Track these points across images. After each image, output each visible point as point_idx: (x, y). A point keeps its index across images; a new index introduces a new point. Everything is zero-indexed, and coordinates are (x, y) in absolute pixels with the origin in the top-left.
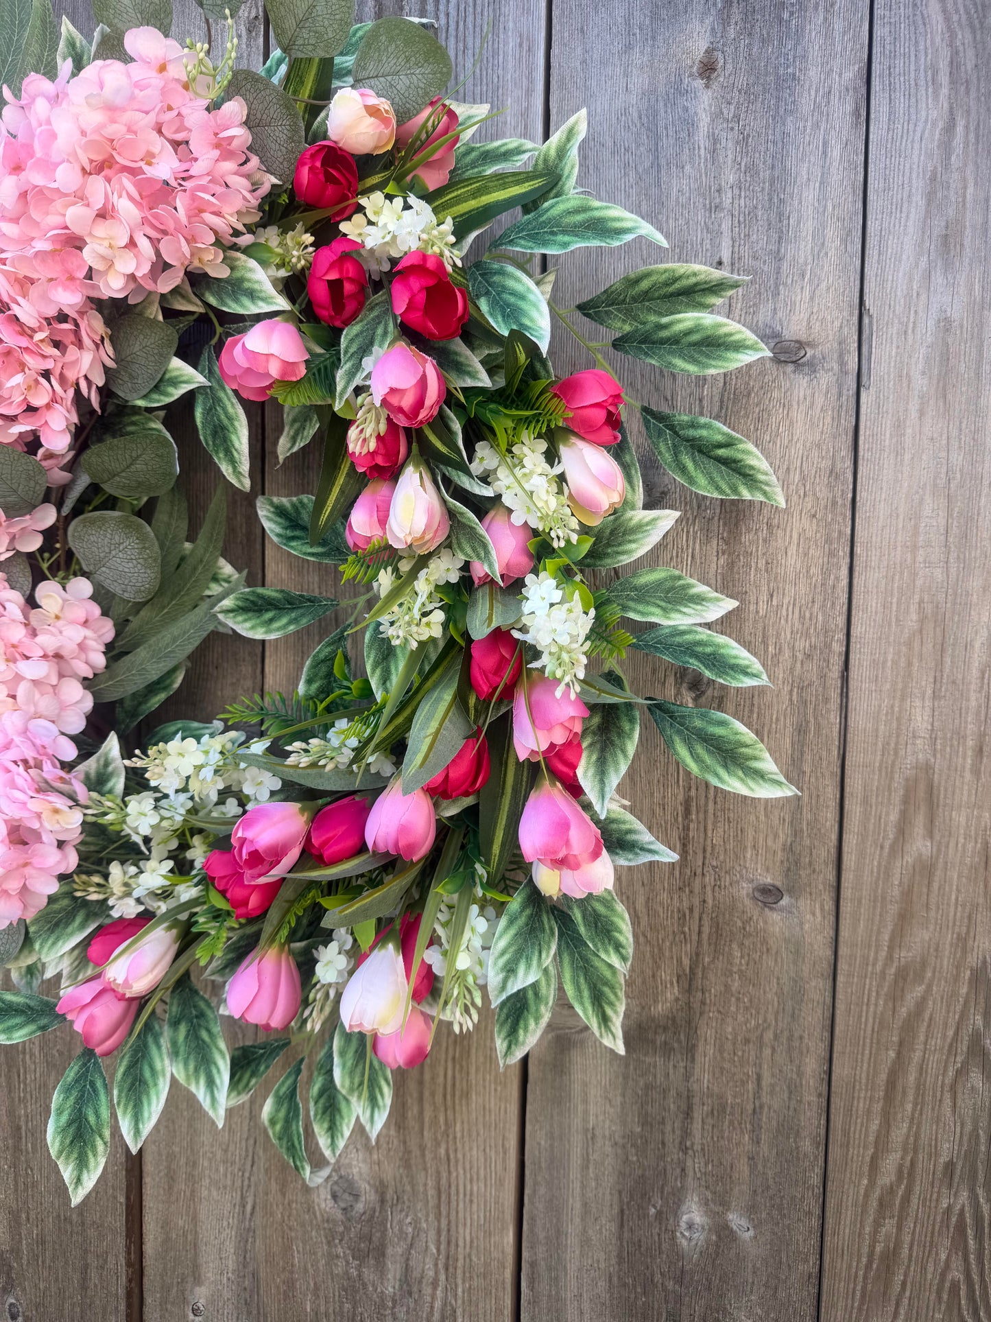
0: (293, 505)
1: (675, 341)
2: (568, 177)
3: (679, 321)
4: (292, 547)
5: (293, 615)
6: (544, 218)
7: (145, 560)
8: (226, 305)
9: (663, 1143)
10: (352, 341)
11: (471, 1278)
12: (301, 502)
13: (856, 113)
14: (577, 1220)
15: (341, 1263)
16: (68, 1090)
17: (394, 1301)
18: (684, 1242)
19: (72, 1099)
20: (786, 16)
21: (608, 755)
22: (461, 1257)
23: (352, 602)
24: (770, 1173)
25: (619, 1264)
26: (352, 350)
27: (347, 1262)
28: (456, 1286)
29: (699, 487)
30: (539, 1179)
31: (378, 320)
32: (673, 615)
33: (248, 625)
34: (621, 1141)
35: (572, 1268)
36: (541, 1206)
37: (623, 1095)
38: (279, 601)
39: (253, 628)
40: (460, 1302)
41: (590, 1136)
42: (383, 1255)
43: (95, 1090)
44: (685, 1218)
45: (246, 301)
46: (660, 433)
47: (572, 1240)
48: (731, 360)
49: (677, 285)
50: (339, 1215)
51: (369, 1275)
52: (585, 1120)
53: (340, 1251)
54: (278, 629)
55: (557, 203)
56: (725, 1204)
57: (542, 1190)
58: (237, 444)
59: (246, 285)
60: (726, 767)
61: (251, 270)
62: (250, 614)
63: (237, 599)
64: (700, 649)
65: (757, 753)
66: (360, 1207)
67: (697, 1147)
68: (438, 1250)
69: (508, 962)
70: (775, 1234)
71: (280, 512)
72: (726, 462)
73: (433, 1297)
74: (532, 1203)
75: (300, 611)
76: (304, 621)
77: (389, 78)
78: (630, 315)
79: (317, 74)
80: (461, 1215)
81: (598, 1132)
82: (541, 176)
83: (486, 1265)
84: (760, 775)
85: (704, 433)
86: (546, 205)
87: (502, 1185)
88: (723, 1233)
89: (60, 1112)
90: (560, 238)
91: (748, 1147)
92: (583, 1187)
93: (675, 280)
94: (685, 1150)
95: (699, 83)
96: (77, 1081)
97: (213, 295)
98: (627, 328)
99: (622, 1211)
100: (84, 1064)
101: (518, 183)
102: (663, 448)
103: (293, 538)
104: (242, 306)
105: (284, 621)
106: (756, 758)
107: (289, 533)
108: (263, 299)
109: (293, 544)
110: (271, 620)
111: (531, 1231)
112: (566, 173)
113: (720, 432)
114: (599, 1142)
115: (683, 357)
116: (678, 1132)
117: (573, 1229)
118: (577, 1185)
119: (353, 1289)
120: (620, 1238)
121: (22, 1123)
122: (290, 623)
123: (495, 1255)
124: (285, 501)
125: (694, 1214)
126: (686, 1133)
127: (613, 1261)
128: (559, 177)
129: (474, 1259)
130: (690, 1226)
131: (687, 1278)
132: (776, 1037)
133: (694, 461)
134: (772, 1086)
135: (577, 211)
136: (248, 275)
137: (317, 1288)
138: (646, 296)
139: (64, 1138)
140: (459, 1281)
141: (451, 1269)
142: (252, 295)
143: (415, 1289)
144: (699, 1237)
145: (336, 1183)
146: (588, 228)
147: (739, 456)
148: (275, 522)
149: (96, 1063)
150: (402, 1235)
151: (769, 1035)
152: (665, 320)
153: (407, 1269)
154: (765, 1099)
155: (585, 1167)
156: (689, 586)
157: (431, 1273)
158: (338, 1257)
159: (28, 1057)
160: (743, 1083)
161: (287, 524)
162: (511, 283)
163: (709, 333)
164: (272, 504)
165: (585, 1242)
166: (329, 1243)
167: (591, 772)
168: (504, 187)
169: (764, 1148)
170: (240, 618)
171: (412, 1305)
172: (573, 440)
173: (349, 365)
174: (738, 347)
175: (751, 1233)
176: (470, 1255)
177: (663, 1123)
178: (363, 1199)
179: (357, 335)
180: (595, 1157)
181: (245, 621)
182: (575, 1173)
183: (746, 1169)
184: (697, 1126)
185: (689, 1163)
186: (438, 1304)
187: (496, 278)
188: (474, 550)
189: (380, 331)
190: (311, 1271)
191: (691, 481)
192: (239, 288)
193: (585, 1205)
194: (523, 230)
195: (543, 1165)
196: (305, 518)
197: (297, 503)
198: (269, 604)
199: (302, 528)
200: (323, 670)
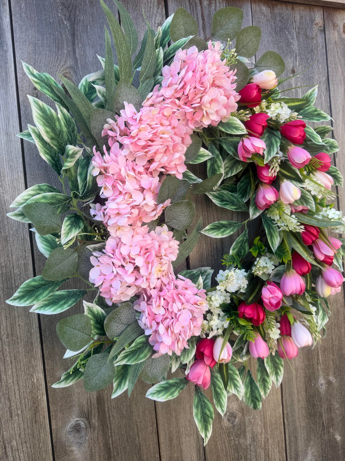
2: (312, 101)
5: (231, 229)
6: (307, 112)
7: (190, 216)
8: (228, 131)
9: (313, 364)
11: (272, 426)
13: (326, 88)
14: (296, 395)
15: (233, 442)
16: (197, 407)
17: (250, 445)
18: (321, 390)
19: (200, 409)
20: (309, 61)
22: (268, 421)
24: (337, 362)
25: (307, 403)
27: (235, 440)
28: (268, 431)
30: (286, 388)
33: (215, 234)
34: (303, 368)
35: (296, 410)
36: (287, 396)
37: (303, 355)
38: (227, 225)
39: (217, 234)
40: (269, 435)
41: (297, 370)
42: (245, 432)
43: (206, 403)
44: (320, 383)
45: (235, 130)
47: (296, 402)
48: (334, 151)
50: (231, 425)
51: (242, 441)
52: (295, 366)
53: (232, 438)
54: (227, 234)
55: (309, 108)
56: (328, 375)
57: (287, 390)
59: (234, 125)
61: (236, 121)
62: (215, 230)
63: (212, 226)
66: (237, 420)
67: (321, 362)
68: (261, 423)
69: (322, 318)
70: (340, 378)
71: (216, 197)
73: (261, 438)
74: (285, 396)
75: (233, 227)
76: (235, 230)
80: (267, 408)
81: (299, 368)
82: (304, 100)
83: (276, 420)
87: (277, 393)
88: (329, 383)
89: (197, 415)
90: (315, 118)
91: (332, 358)
92: (297, 385)
93: (324, 129)
94: (318, 365)
95: (291, 75)
96: (198, 403)
99: (306, 388)
100: (198, 396)
101: (298, 101)
103: (225, 204)
104: (234, 132)
105: (228, 231)
108: (241, 130)
109: (227, 206)
110: (224, 231)
111: (286, 404)
112: (312, 100)
114: (299, 370)
116: (316, 360)
117: (295, 399)
118: (295, 385)
119: (237, 448)
120: (306, 396)
121: (111, 446)
122: (231, 231)
123: (278, 416)
125: (322, 381)
126: (318, 359)
127: (306, 403)
129: (272, 420)
130: (321, 385)
131: (322, 399)
132: (335, 326)
134: (335, 339)
135: (315, 111)
136: (234, 122)
137: (226, 453)
139: (201, 423)
140: (268, 429)
141: (266, 427)
142: (237, 128)
143: (256, 438)
144: (324, 387)
145: (229, 416)
146: (319, 116)
148: (216, 200)
149: (201, 394)
150: (250, 422)
151: (333, 326)
153: (253, 432)
154: (334, 343)
155: (296, 379)
157: (260, 431)
158: (231, 440)
159: (111, 418)
160: (329, 340)
161: (220, 200)
162: (309, 130)
163: (331, 144)
164: (212, 195)
165: (299, 401)
166: (228, 437)
168: (294, 102)
169: (335, 356)
170: (211, 232)
171: (255, 444)
172: (318, 171)
173: (267, 151)
174: (335, 147)
175: (335, 380)
176: (270, 420)
177: (312, 359)
178: (237, 417)
180: (299, 375)
181: (214, 232)
182: (294, 382)
183: (332, 364)
184: (320, 356)
185: (319, 367)
186: (263, 440)
190: (224, 449)
192: (231, 126)
193: (298, 390)
195: (287, 383)
196: (226, 198)
197: (220, 193)
198: (224, 226)
199: (227, 201)
200: (239, 245)
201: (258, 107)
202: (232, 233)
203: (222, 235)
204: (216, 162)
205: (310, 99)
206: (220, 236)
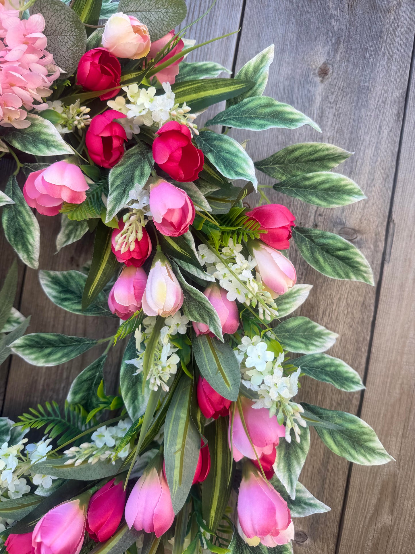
0: (65, 277)
1: (314, 187)
2: (260, 85)
3: (318, 176)
4: (65, 306)
5: (65, 351)
6: (245, 108)
8: (28, 149)
10: (117, 177)
12: (70, 275)
21: (291, 452)
23: (105, 340)
26: (117, 184)
29: (327, 273)
31: (134, 166)
32: (311, 347)
33: (33, 356)
38: (55, 341)
39: (36, 359)
45: (43, 147)
46: (302, 240)
48: (346, 200)
49: (316, 155)
54: (55, 360)
55: (253, 100)
58: (31, 241)
59: (43, 137)
60: (354, 448)
61: (46, 127)
62: (34, 350)
63: (26, 339)
64: (328, 369)
65: (372, 438)
71: (55, 281)
72: (343, 259)
75: (70, 348)
76: (73, 355)
77: (144, 13)
78: (285, 171)
79: (90, 10)
82: (242, 82)
84: (372, 451)
85: (331, 241)
86: (245, 100)
90: (257, 121)
93: (316, 152)
97: (19, 142)
98: (284, 178)
101: (226, 85)
102: (304, 249)
103: (65, 300)
104: (40, 150)
105: (59, 355)
106: (370, 441)
107: (63, 296)
108: (55, 147)
109: (66, 303)
110: (50, 354)
112: (259, 82)
113: (341, 242)
115: (318, 197)
122: (63, 356)
124: (58, 274)
128: (254, 84)
133: (324, 258)
135: (266, 106)
136: (45, 130)
138: (297, 160)
142: (47, 143)
146: (273, 117)
147: (351, 256)
148: (52, 288)
152: (309, 175)
156: (314, 327)
161: (61, 289)
162: (226, 146)
163: (334, 184)
164: (49, 276)
167: (282, 465)
168: (216, 87)
170: (27, 352)
172: (262, 246)
173: (115, 194)
174: (350, 193)
179: (120, 174)
181: (31, 354)
187: (216, 143)
188: (201, 315)
189: (137, 172)
191: (322, 268)
192: (38, 139)
194: (230, 115)
196: (73, 286)
197: (67, 276)
198: (48, 344)
199: (72, 292)
200: (86, 386)
201: (120, 99)
202: (64, 360)
203: (46, 362)
204: (20, 212)
205: (257, 80)
206: (41, 363)
